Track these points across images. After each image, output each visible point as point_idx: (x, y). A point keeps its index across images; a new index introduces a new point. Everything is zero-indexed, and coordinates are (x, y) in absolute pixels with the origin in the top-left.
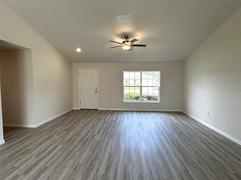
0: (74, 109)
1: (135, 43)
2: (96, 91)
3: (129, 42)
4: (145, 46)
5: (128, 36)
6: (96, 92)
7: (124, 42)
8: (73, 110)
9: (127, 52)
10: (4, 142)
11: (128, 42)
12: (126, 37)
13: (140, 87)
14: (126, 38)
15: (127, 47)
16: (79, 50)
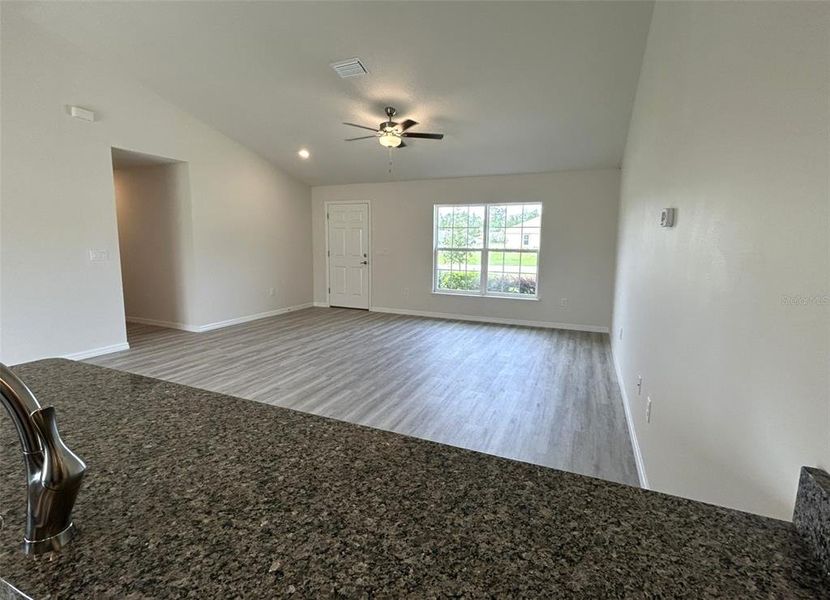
0: (315, 304)
1: (412, 130)
2: (366, 259)
3: (396, 127)
4: (439, 137)
5: (393, 110)
6: (365, 263)
7: (383, 126)
8: (314, 308)
9: (390, 154)
10: (128, 347)
11: (392, 124)
12: (390, 111)
13: (480, 253)
14: (390, 115)
15: (390, 140)
16: (304, 154)
